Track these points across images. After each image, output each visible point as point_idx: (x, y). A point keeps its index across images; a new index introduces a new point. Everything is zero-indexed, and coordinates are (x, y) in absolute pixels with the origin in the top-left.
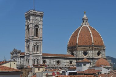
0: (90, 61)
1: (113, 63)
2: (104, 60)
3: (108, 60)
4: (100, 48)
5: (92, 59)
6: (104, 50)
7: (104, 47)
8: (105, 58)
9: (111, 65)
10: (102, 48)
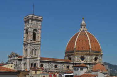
0: (87, 66)
1: (110, 69)
2: (100, 65)
3: (105, 66)
4: (97, 54)
5: (89, 64)
6: (101, 55)
7: (101, 53)
8: (102, 63)
9: (107, 70)
10: (99, 54)
